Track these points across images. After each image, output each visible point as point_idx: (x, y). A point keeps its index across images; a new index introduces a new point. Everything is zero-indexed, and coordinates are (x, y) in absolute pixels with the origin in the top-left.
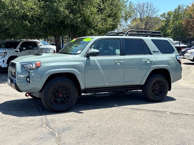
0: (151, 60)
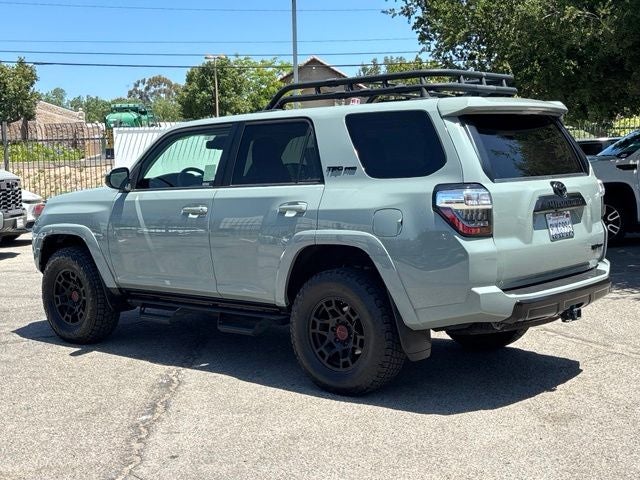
0: (303, 206)
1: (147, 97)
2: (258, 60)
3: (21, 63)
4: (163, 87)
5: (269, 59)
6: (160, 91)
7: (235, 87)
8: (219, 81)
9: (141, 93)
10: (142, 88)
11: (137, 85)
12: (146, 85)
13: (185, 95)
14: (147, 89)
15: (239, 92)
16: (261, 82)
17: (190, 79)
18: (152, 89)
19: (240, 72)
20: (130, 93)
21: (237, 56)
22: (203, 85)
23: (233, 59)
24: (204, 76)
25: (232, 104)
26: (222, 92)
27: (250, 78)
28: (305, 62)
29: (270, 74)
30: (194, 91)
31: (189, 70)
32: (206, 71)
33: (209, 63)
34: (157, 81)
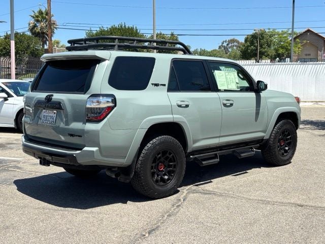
1: (227, 48)
2: (280, 31)
3: (172, 35)
4: (235, 44)
5: (285, 30)
6: (234, 46)
7: (268, 44)
8: (260, 42)
9: (224, 46)
10: (225, 44)
11: (223, 43)
12: (227, 43)
13: (243, 48)
14: (228, 45)
15: (269, 46)
16: (281, 41)
17: (246, 40)
18: (230, 45)
19: (270, 37)
20: (220, 47)
21: (269, 29)
22: (252, 43)
23: (267, 31)
24: (253, 39)
25: (265, 52)
26: (261, 46)
27: (275, 39)
28: (304, 31)
29: (285, 37)
30: (248, 46)
31: (246, 36)
32: (254, 37)
33: (256, 33)
34: (233, 41)
